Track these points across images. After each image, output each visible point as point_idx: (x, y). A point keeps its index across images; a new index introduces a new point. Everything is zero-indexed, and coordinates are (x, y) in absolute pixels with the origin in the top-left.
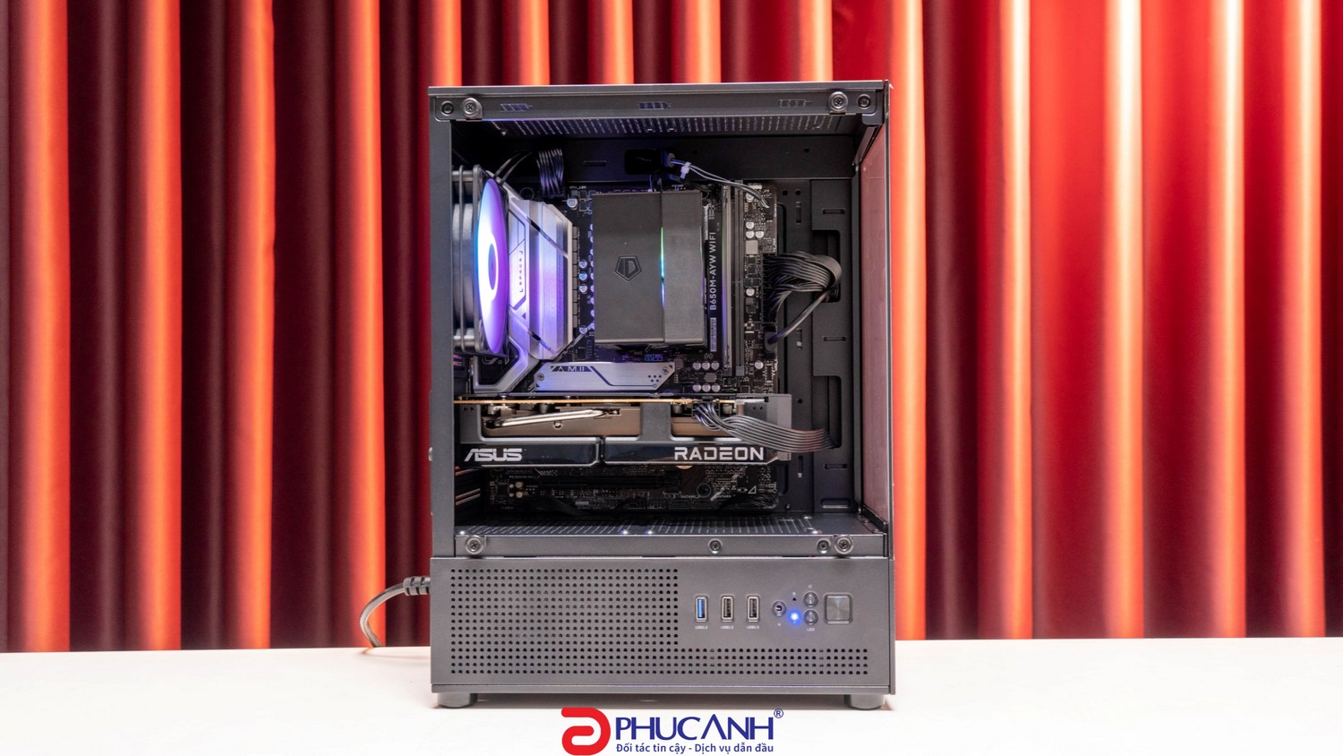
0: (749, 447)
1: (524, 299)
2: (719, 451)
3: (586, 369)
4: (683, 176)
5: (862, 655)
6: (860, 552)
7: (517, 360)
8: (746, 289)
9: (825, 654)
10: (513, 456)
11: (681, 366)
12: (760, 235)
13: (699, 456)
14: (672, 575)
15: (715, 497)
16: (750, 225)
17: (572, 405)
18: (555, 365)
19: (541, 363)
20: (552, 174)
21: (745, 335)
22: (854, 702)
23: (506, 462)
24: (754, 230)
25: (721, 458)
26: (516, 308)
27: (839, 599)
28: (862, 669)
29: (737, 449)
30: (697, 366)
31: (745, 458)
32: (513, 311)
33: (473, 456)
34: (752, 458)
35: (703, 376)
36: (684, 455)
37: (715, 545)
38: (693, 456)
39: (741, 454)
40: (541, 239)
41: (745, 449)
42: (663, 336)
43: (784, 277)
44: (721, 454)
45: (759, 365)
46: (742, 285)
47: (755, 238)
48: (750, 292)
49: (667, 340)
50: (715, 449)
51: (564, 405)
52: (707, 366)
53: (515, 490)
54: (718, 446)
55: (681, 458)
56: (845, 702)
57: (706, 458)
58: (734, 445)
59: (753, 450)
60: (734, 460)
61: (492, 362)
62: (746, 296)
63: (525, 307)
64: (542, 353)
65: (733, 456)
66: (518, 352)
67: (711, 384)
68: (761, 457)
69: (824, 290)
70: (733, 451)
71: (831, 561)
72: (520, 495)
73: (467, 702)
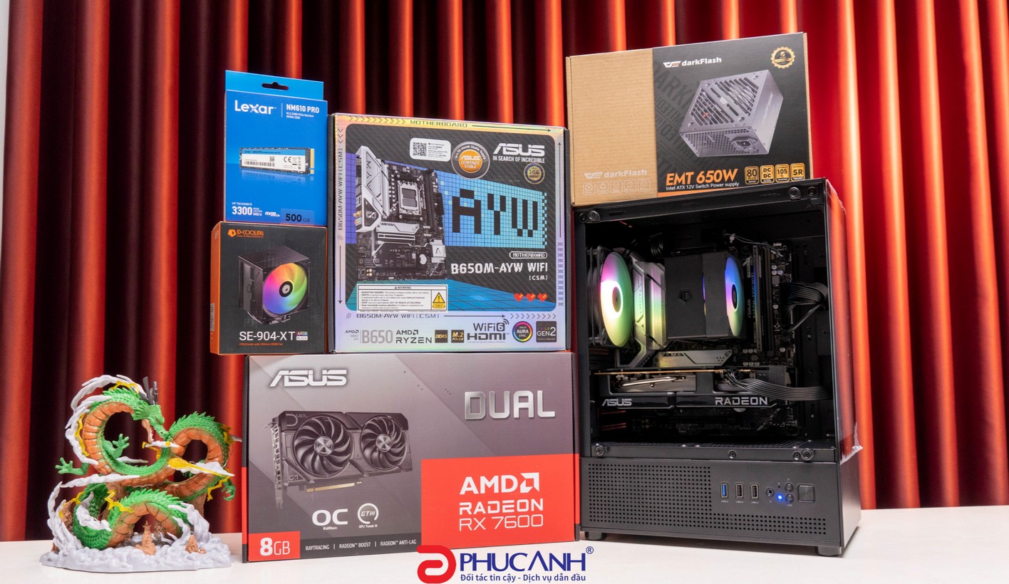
0: (758, 396)
1: (642, 317)
2: (741, 400)
3: (682, 355)
4: (731, 242)
5: (822, 522)
6: (819, 460)
7: (640, 350)
8: (773, 304)
9: (799, 521)
10: (627, 402)
11: (736, 352)
12: (781, 273)
13: (729, 402)
14: (707, 470)
15: (760, 428)
16: (775, 267)
17: (662, 374)
18: (664, 353)
19: (657, 352)
20: (657, 247)
21: (774, 332)
22: (820, 552)
23: (623, 407)
24: (777, 270)
25: (743, 404)
26: (638, 322)
27: (805, 487)
28: (822, 531)
29: (752, 398)
30: (745, 351)
31: (757, 404)
32: (636, 323)
33: (606, 404)
34: (761, 404)
35: (750, 357)
36: (721, 402)
37: (733, 454)
38: (726, 403)
39: (754, 401)
40: (652, 282)
41: (756, 398)
42: (705, 334)
43: (791, 297)
44: (742, 401)
45: (783, 350)
46: (771, 303)
47: (777, 275)
48: (776, 307)
49: (708, 336)
50: (738, 398)
51: (658, 374)
52: (751, 351)
53: (645, 424)
54: (740, 396)
55: (719, 403)
56: (814, 551)
57: (734, 404)
58: (750, 396)
59: (761, 399)
60: (750, 405)
61: (627, 351)
62: (773, 309)
63: (643, 322)
64: (655, 346)
65: (749, 402)
66: (640, 346)
67: (754, 362)
68: (766, 403)
69: (817, 303)
70: (749, 400)
71: (801, 464)
72: (647, 426)
73: (600, 537)
